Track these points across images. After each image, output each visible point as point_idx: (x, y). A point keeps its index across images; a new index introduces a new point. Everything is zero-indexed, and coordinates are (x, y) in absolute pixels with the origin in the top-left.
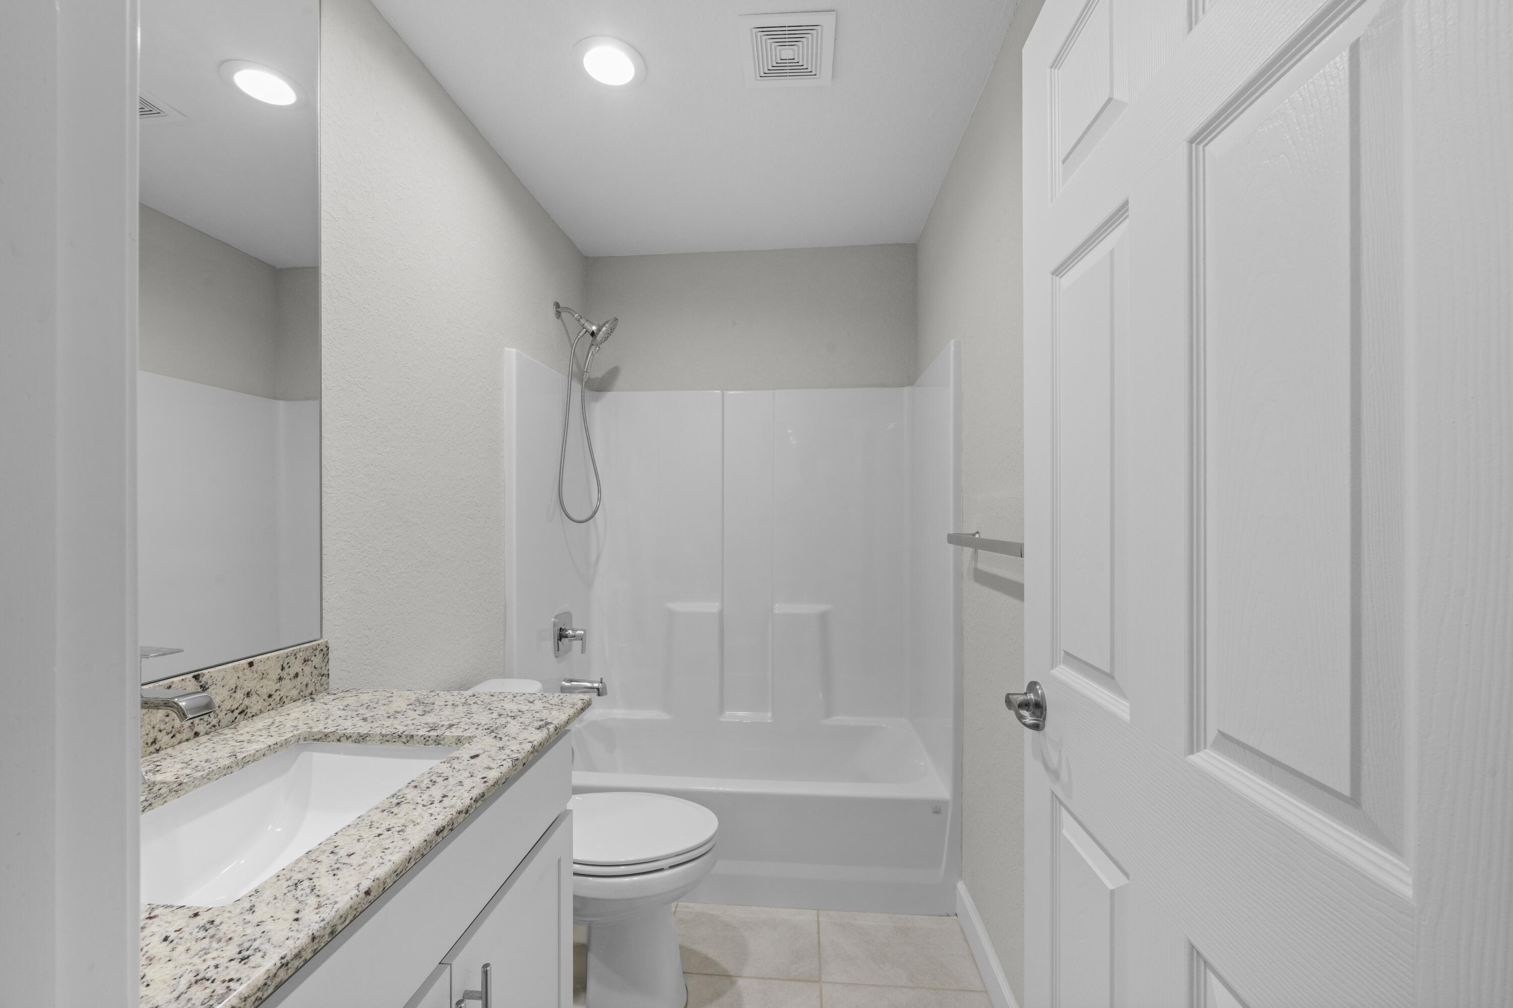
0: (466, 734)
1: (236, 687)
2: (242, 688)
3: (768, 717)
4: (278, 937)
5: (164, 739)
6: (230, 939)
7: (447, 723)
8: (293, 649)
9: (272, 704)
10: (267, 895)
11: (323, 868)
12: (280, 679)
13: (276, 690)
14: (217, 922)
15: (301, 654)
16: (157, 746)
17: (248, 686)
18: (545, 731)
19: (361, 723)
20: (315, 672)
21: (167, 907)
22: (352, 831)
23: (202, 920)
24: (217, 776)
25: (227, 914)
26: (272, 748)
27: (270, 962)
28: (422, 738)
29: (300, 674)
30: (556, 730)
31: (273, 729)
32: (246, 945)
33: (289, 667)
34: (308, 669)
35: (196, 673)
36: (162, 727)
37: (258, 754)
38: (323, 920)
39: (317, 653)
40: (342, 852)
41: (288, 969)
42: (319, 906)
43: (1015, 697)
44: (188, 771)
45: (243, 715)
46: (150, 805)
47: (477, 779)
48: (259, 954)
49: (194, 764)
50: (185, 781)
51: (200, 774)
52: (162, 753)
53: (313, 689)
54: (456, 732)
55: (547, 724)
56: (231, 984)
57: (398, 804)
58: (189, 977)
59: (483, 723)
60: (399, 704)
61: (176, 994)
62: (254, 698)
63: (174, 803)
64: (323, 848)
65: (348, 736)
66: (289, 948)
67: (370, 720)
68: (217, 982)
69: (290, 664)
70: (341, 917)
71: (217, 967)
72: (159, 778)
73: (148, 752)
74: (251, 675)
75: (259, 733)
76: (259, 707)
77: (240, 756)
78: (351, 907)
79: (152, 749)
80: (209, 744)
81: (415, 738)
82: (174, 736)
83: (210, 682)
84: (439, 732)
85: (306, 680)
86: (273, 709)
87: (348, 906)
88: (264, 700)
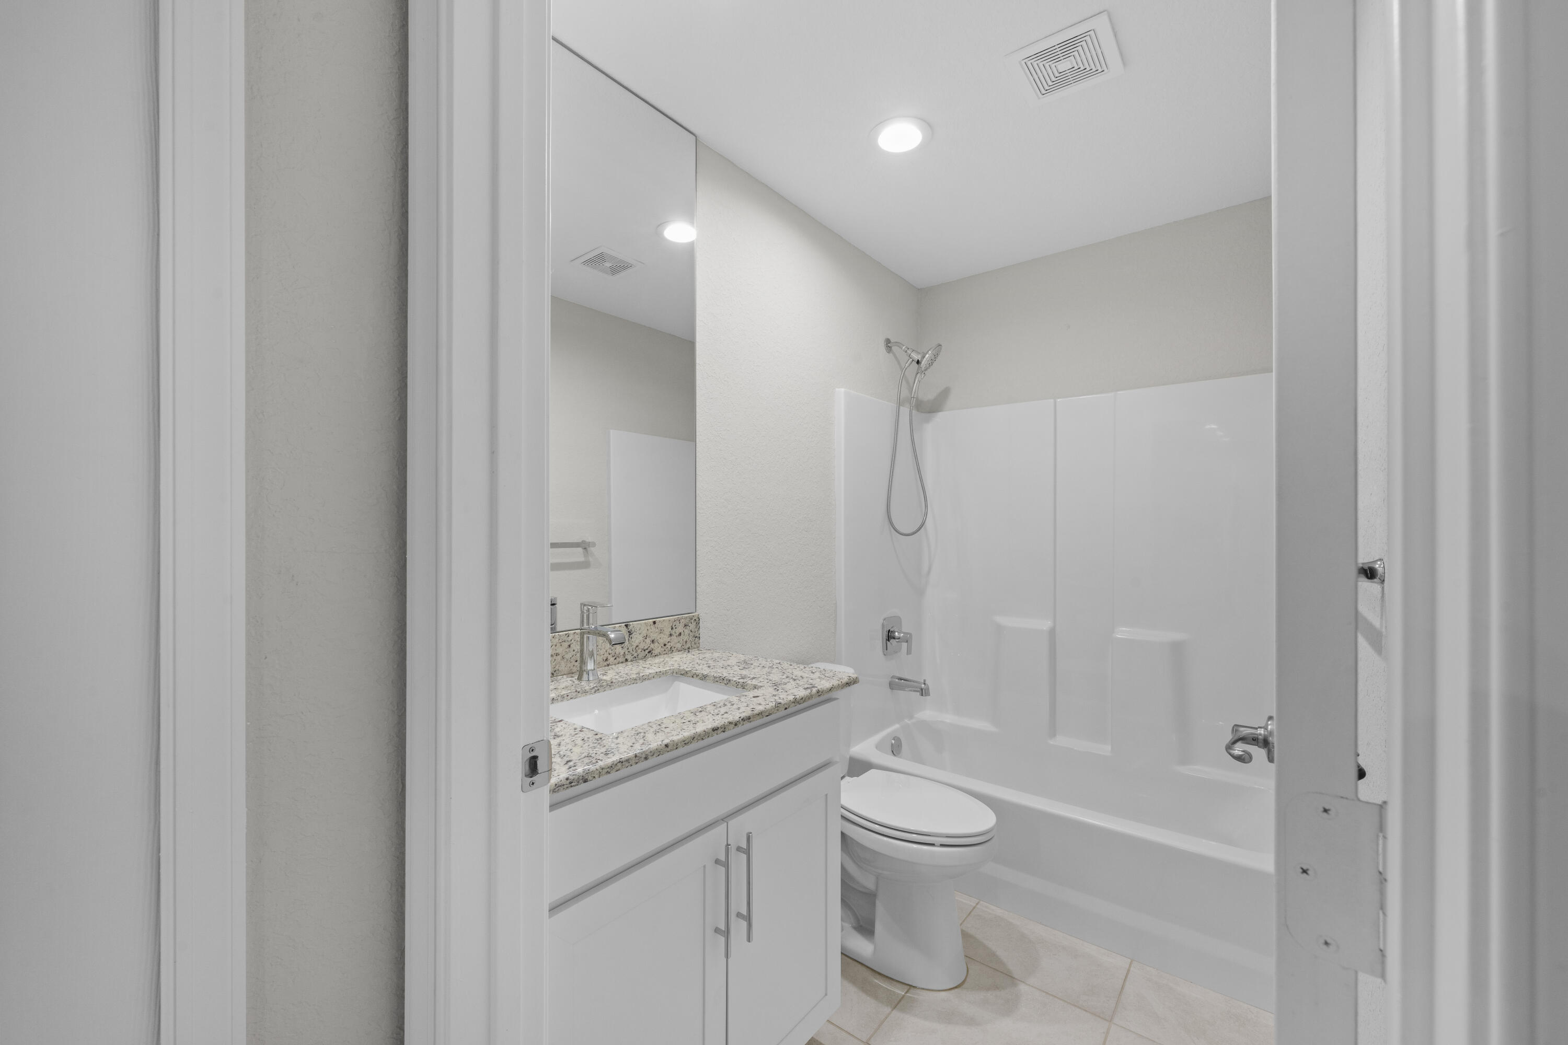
0: (760, 684)
1: (647, 636)
2: (650, 637)
3: (1106, 749)
4: (622, 750)
5: (611, 660)
6: (605, 746)
7: (752, 676)
8: (678, 616)
9: (666, 650)
10: (625, 734)
11: (652, 730)
12: (671, 635)
13: (668, 642)
14: (603, 739)
15: (683, 620)
16: (608, 663)
17: (654, 636)
18: (809, 691)
19: (706, 669)
20: (691, 634)
21: (587, 729)
22: (673, 718)
23: (597, 737)
24: (629, 683)
25: (607, 737)
26: (658, 674)
27: (615, 758)
28: (735, 683)
29: (682, 634)
30: (818, 693)
31: (662, 664)
32: (609, 750)
33: (676, 628)
34: (687, 632)
35: (626, 624)
36: (610, 652)
37: (650, 676)
38: (642, 750)
39: (693, 621)
40: (663, 726)
41: (622, 765)
42: (643, 744)
43: (1242, 729)
44: (617, 677)
45: (650, 654)
46: (598, 690)
47: (749, 709)
48: (612, 754)
49: (620, 674)
50: (614, 681)
51: (622, 679)
52: (610, 666)
53: (690, 646)
54: (754, 682)
55: (814, 687)
56: (598, 761)
57: (701, 711)
58: (586, 754)
59: (774, 679)
60: (733, 661)
61: (580, 758)
62: (656, 644)
63: (608, 693)
64: (656, 722)
65: (697, 674)
66: (624, 756)
67: (711, 668)
68: (594, 759)
69: (676, 626)
70: (651, 752)
71: (596, 754)
72: (605, 678)
73: (604, 665)
74: (654, 630)
75: (654, 665)
76: (659, 651)
77: (641, 675)
78: (657, 749)
79: (605, 663)
80: (630, 666)
81: (732, 682)
82: (615, 659)
83: (633, 630)
84: (745, 680)
85: (686, 638)
86: (666, 654)
87: (655, 748)
88: (662, 647)
